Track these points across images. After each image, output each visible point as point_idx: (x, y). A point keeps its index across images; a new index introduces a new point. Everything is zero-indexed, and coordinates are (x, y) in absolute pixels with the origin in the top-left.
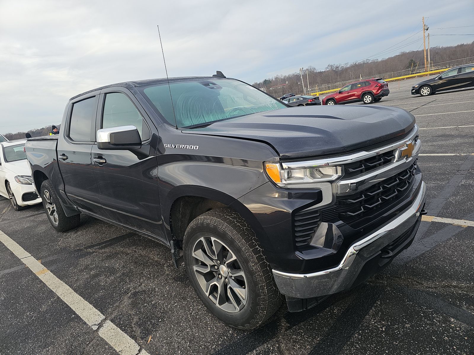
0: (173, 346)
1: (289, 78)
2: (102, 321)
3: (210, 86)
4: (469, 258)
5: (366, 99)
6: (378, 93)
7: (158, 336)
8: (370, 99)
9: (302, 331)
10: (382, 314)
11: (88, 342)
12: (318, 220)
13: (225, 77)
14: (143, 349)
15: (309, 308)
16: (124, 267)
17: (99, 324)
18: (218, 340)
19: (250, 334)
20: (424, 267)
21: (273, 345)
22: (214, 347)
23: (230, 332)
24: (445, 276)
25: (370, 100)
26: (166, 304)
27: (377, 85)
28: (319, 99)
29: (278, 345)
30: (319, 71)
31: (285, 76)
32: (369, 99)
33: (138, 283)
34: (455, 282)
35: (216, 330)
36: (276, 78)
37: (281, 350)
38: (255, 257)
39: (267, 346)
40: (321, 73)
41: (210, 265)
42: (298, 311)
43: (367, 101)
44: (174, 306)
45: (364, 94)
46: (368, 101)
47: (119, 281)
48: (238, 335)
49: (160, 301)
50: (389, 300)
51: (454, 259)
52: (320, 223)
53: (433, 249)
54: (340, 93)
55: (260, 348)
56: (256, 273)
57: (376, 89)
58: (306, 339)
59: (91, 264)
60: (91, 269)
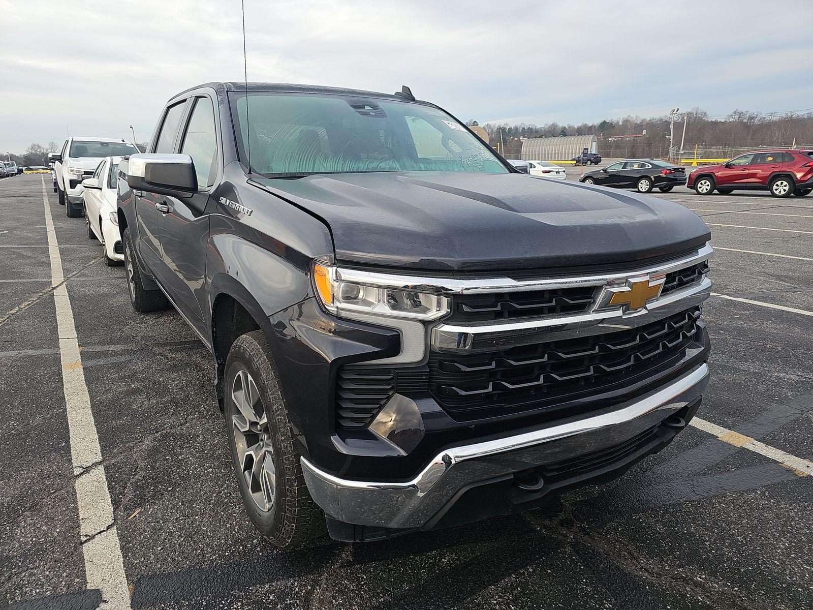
0: (158, 535)
1: (650, 125)
2: (93, 464)
3: (364, 110)
4: (766, 537)
5: (777, 187)
6: (806, 179)
7: (149, 513)
8: (787, 188)
9: (365, 577)
10: (522, 591)
11: (54, 491)
12: (389, 387)
13: (413, 99)
14: (115, 526)
15: (367, 540)
16: (181, 389)
17: (87, 468)
18: (228, 548)
19: (282, 554)
20: (663, 528)
21: (304, 585)
22: (214, 557)
23: (255, 541)
24: (694, 558)
25: (785, 190)
26: (197, 466)
27: (807, 163)
28: (683, 172)
29: (310, 588)
30: (714, 120)
31: (644, 120)
32: (785, 188)
33: (182, 419)
34: (704, 576)
35: (236, 530)
36: (626, 121)
37: (312, 598)
38: (288, 427)
39: (292, 585)
40: (716, 123)
41: (249, 421)
42: (346, 541)
43: (778, 191)
44: (206, 471)
45: (776, 177)
46: (780, 192)
47: (160, 408)
48: (262, 551)
49: (191, 458)
50: (553, 571)
51: (732, 532)
52: (393, 394)
53: (705, 501)
54: (728, 166)
55: (279, 583)
56: (285, 454)
57: (804, 172)
58: (362, 593)
59: (141, 373)
60: (138, 380)
